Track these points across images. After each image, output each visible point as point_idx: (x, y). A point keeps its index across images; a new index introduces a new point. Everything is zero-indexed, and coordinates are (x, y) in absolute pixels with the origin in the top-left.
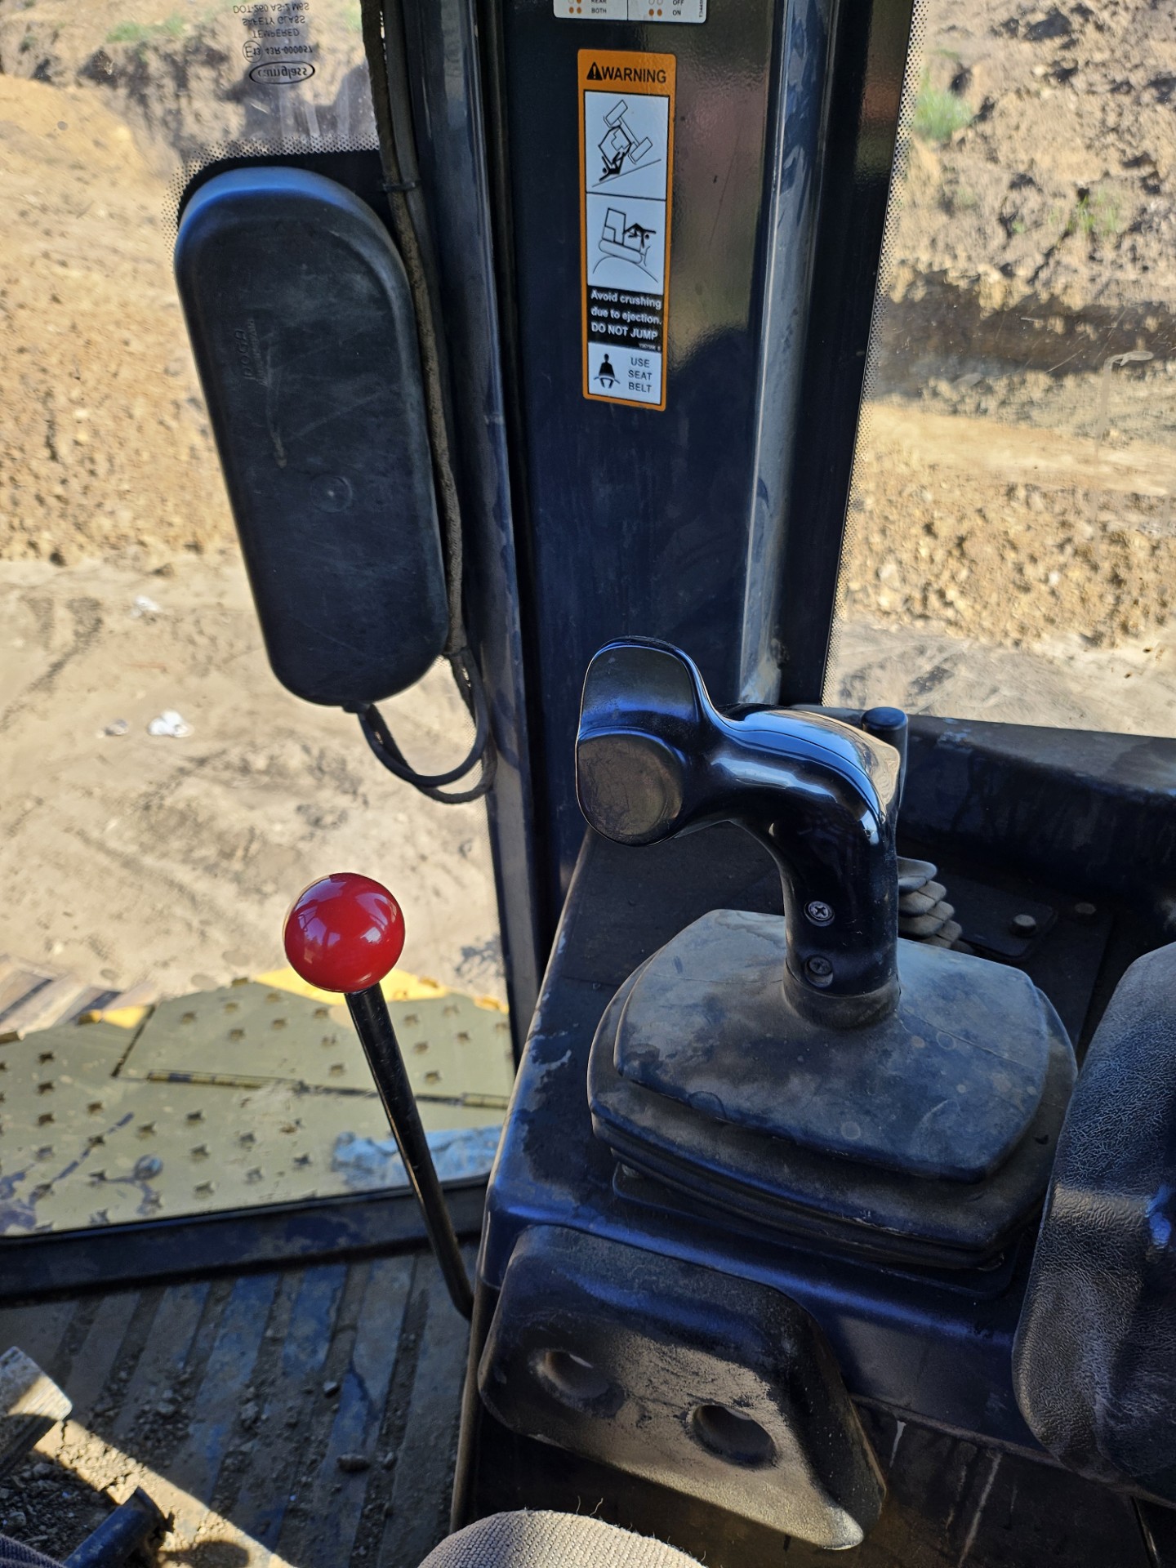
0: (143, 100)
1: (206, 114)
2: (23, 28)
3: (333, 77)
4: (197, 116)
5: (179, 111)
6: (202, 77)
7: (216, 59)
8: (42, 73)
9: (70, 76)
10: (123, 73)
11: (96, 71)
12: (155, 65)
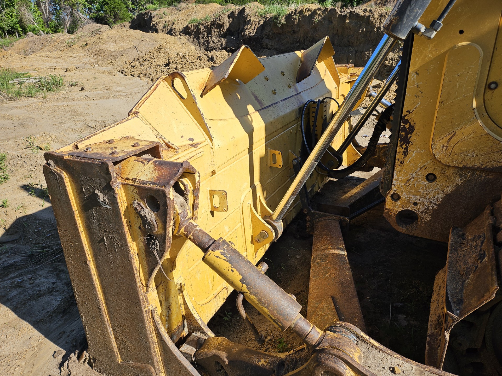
0: (198, 38)
1: (216, 41)
2: (164, 23)
3: (255, 28)
4: (213, 42)
5: (208, 40)
6: (215, 32)
7: (220, 26)
8: (170, 32)
9: (178, 33)
10: (193, 31)
11: (186, 31)
12: (202, 29)
